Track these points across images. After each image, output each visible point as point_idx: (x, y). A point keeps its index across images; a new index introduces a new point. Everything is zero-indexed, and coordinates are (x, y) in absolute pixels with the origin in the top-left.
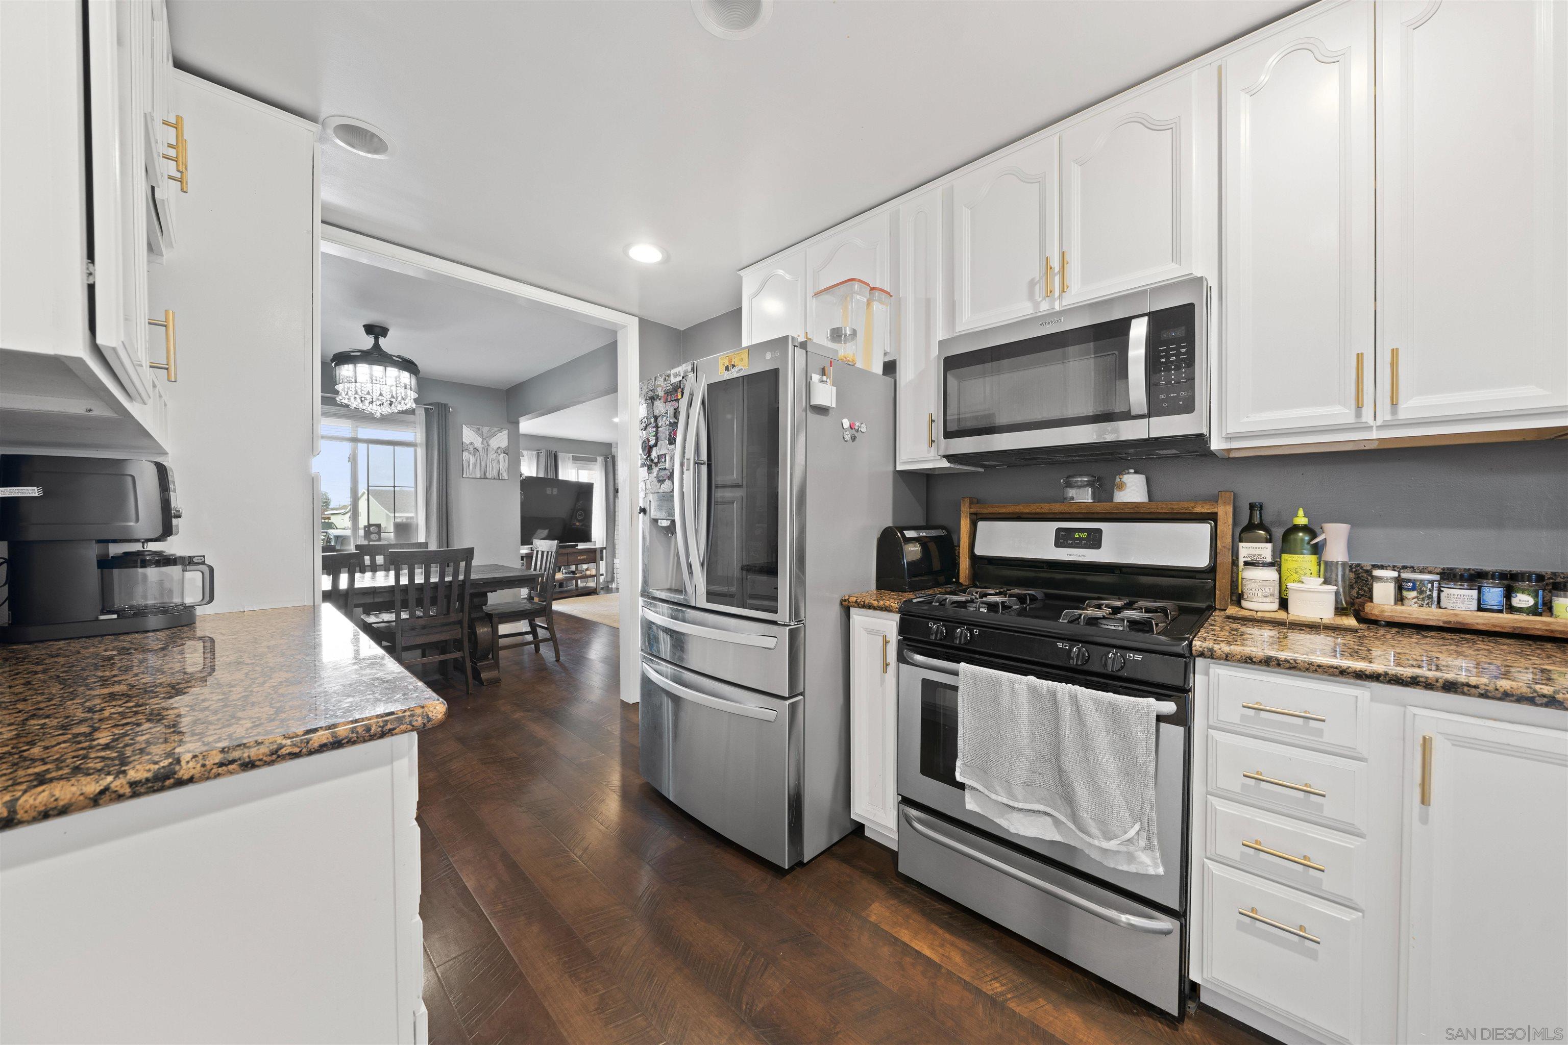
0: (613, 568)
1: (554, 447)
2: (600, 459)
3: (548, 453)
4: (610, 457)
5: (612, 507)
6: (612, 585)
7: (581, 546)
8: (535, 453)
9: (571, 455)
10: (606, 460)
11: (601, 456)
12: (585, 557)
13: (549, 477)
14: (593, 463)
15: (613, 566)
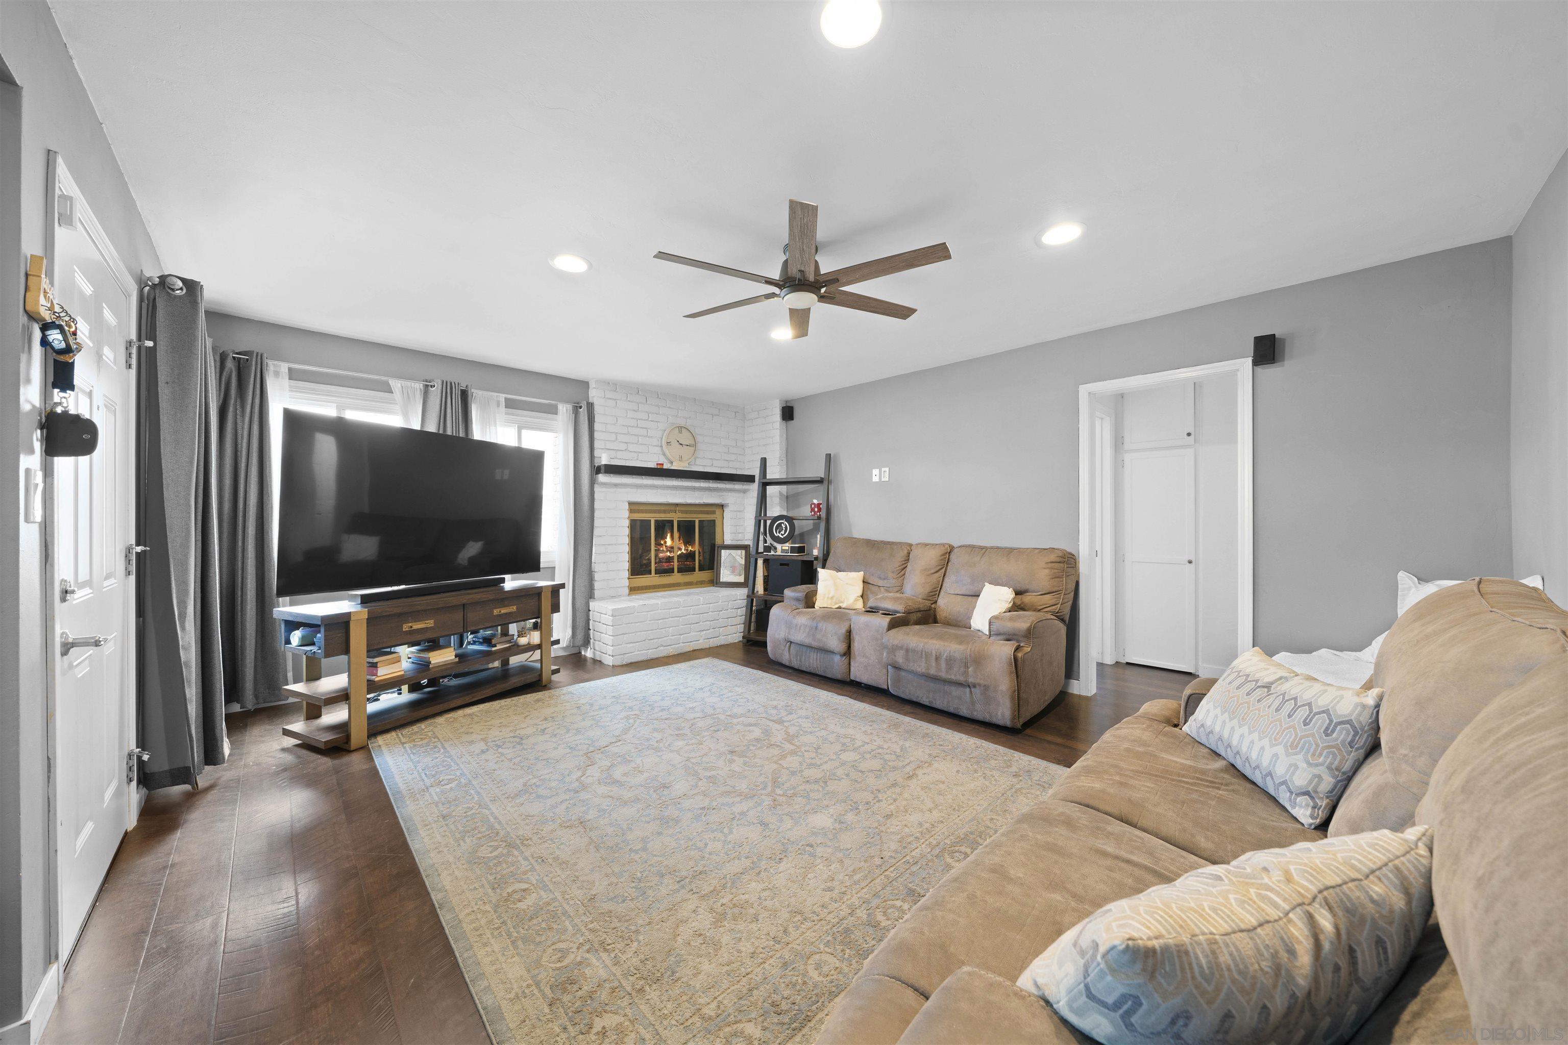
0: (588, 620)
1: (462, 379)
2: (564, 409)
3: (448, 388)
4: (584, 404)
5: (586, 500)
6: (586, 651)
7: (511, 583)
8: (419, 386)
9: (502, 397)
10: (576, 409)
11: (567, 402)
12: (514, 609)
13: (449, 432)
14: (550, 416)
15: (588, 616)
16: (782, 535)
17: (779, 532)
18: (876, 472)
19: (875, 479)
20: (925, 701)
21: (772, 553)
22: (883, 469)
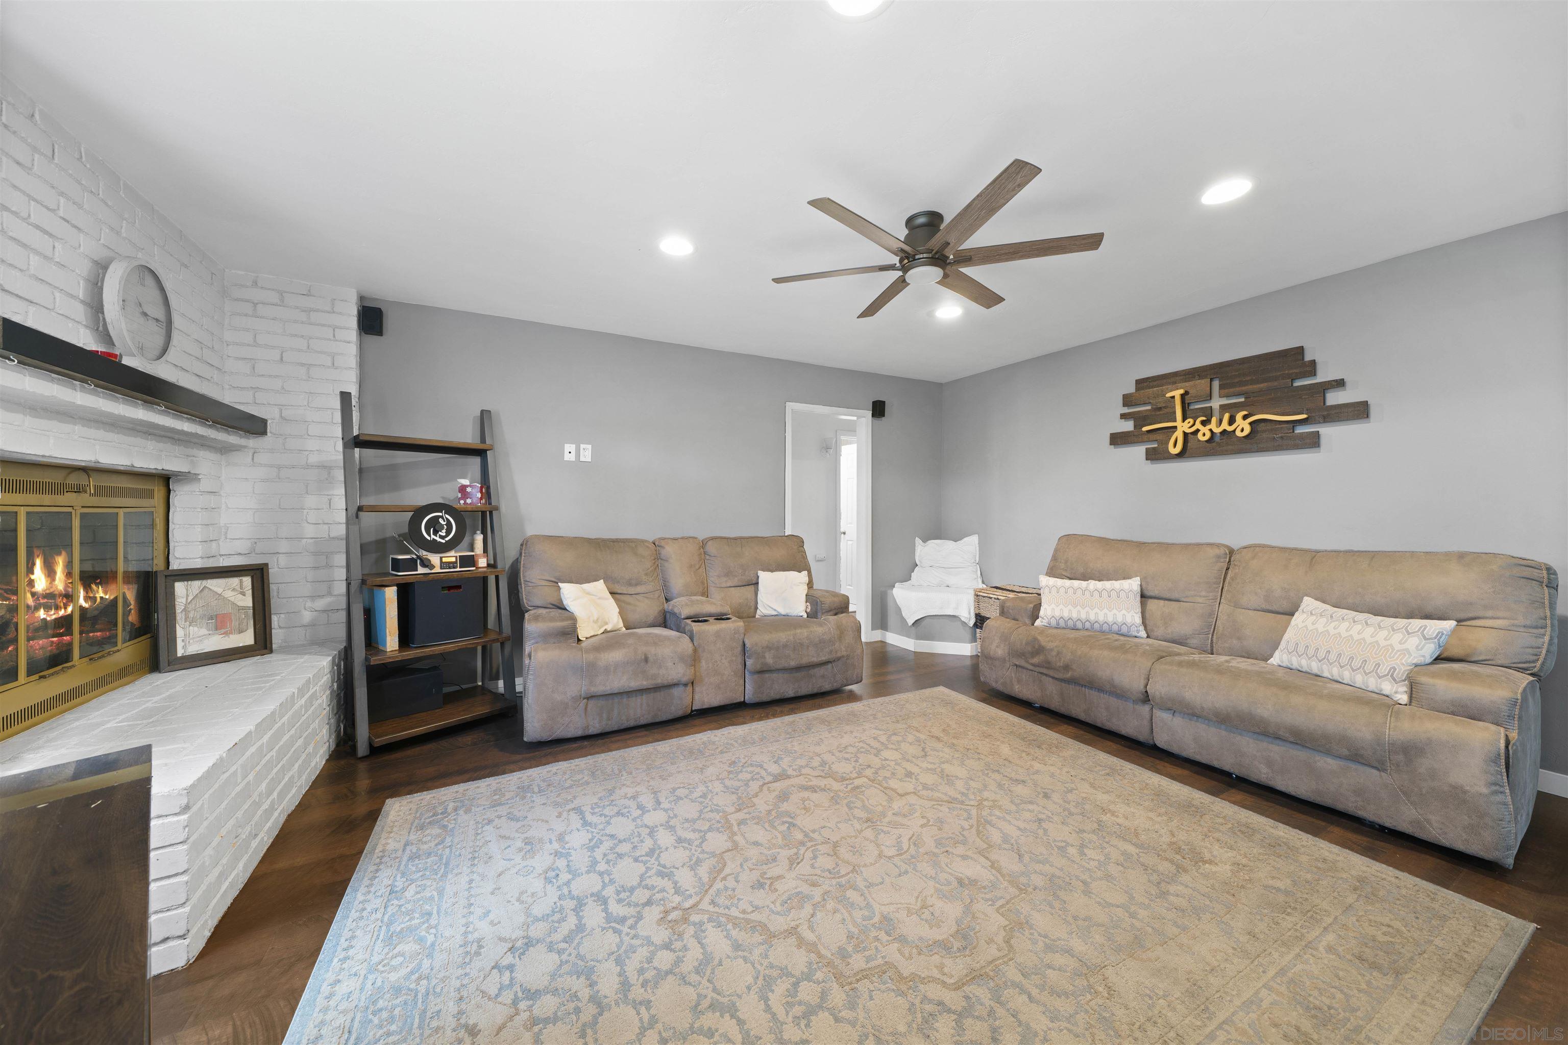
16: (441, 537)
17: (435, 533)
18: (569, 447)
19: (568, 457)
20: (790, 693)
21: (421, 570)
22: (582, 446)
